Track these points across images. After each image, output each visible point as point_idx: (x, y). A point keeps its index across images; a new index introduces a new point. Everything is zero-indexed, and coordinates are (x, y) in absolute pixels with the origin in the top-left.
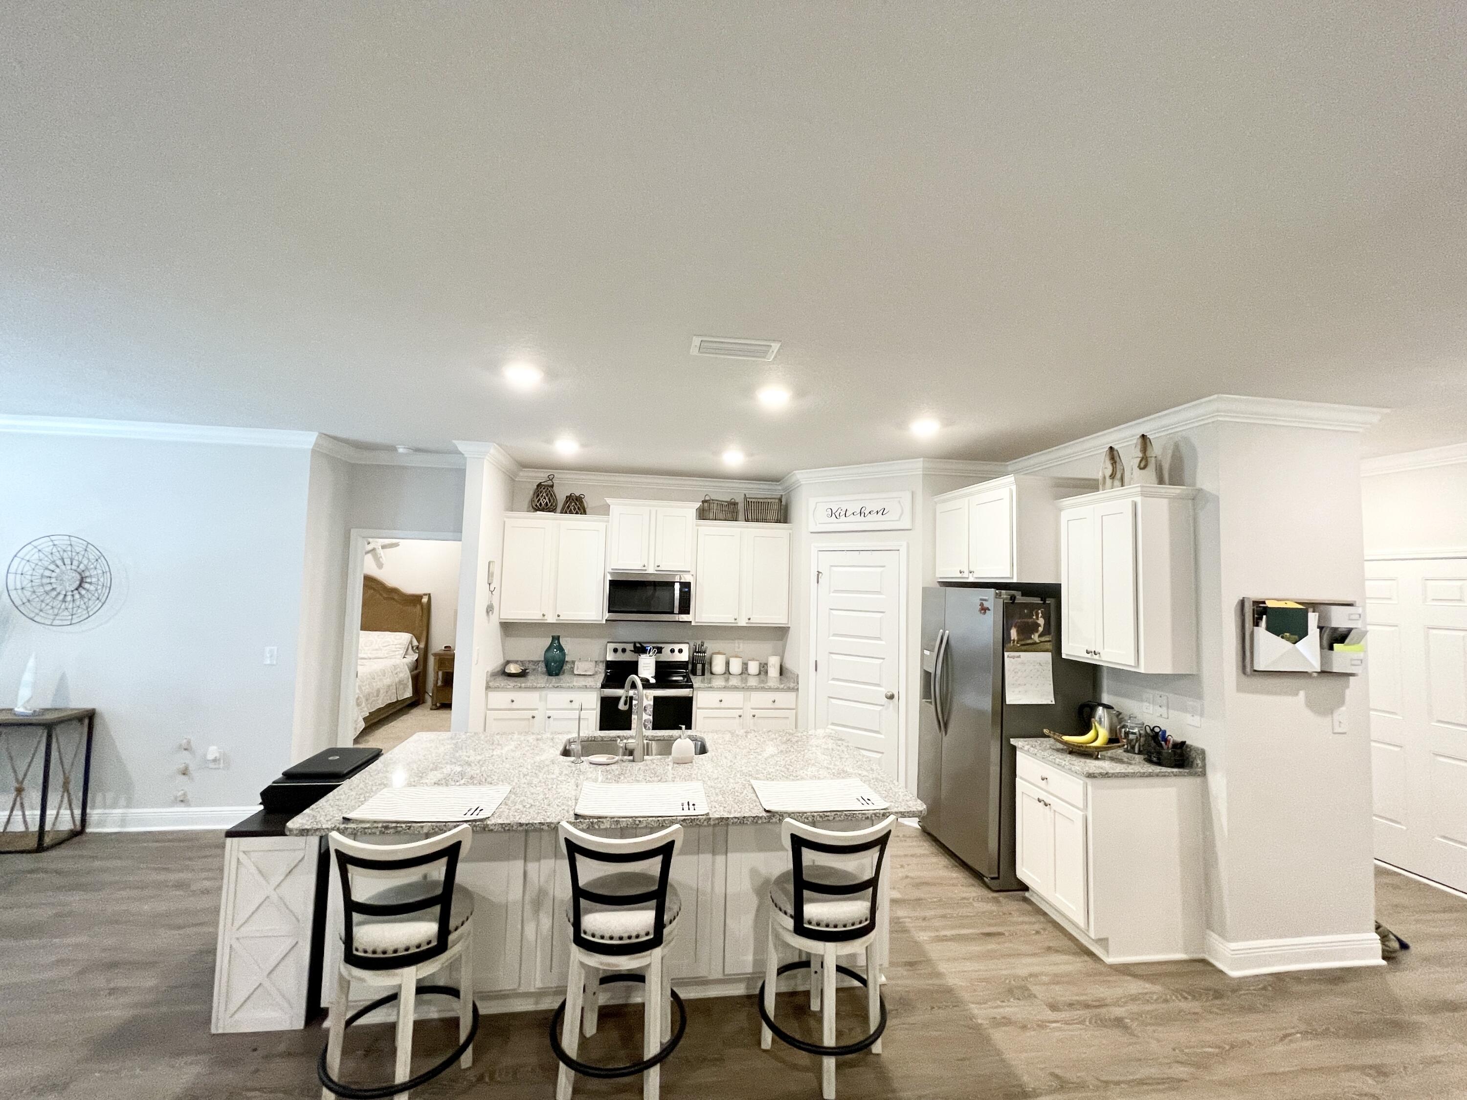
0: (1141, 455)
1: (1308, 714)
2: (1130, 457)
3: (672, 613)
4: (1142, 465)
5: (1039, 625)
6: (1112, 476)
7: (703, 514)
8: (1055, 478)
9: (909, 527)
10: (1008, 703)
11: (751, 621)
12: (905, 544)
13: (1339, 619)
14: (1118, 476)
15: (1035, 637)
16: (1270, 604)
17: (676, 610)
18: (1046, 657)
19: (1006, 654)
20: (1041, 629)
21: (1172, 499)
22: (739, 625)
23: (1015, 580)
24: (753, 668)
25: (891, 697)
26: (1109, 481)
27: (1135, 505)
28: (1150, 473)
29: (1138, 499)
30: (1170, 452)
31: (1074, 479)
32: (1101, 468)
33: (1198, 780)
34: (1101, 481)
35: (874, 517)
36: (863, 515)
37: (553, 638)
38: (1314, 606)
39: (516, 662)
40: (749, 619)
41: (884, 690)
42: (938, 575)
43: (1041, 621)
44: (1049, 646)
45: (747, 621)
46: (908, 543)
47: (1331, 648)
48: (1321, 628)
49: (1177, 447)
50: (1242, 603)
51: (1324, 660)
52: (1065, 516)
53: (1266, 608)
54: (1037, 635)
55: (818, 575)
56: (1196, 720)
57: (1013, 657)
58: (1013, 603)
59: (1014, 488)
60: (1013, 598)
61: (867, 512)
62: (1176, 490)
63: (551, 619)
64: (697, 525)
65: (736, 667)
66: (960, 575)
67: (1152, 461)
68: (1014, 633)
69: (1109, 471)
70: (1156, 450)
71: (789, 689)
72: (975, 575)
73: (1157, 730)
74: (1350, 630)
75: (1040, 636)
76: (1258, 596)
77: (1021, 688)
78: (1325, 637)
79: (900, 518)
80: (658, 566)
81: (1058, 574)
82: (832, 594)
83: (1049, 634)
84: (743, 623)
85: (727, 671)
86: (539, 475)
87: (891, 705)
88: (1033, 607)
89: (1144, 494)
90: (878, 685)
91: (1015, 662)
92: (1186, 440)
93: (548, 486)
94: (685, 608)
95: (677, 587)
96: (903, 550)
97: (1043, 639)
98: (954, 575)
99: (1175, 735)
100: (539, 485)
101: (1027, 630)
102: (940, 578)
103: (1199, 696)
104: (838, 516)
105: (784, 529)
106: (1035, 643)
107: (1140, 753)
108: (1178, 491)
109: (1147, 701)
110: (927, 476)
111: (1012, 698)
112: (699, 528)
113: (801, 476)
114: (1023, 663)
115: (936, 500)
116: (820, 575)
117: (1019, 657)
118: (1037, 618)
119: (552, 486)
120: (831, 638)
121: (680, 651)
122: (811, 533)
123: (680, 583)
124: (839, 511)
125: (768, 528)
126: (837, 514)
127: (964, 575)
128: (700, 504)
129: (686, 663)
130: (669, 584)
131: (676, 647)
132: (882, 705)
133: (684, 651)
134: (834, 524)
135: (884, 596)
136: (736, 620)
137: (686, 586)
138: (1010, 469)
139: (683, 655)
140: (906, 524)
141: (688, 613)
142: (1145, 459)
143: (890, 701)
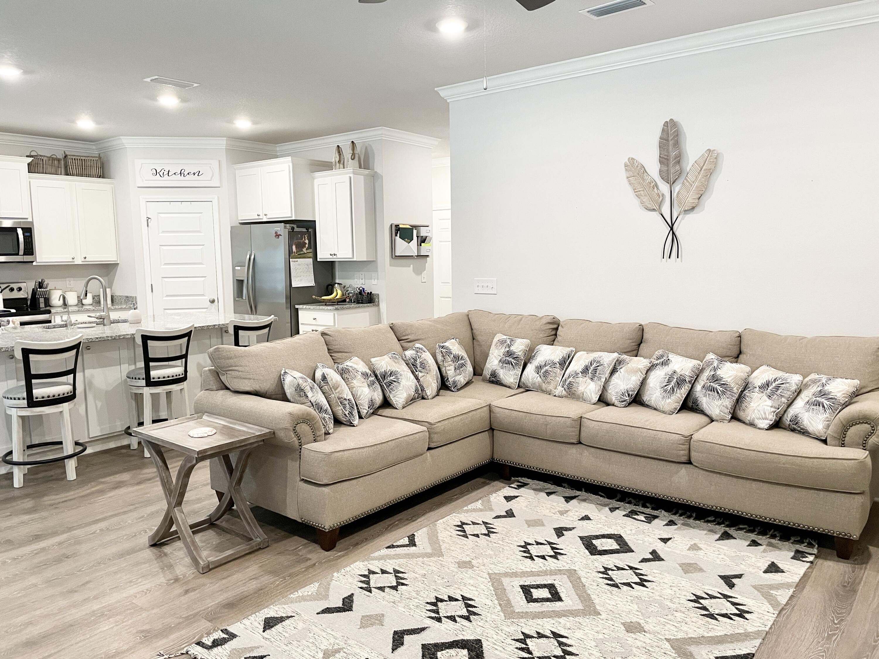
0: (352, 152)
1: (414, 275)
2: (347, 153)
3: (17, 254)
4: (353, 157)
5: (306, 244)
6: (339, 162)
7: (32, 168)
8: (312, 160)
9: (218, 185)
10: (293, 286)
11: (87, 260)
12: (216, 198)
13: (424, 232)
14: (342, 162)
15: (304, 250)
16: (401, 226)
17: (21, 252)
18: (310, 261)
19: (291, 260)
20: (307, 246)
21: (366, 176)
22: (76, 263)
23: (293, 218)
24: (87, 299)
25: (213, 302)
26: (338, 164)
27: (350, 178)
28: (356, 161)
29: (352, 175)
30: (364, 151)
31: (322, 161)
32: (334, 157)
33: (377, 308)
34: (334, 163)
35: (191, 177)
36: (183, 175)
38: (416, 227)
40: (85, 258)
41: (207, 298)
42: (240, 218)
43: (307, 241)
44: (311, 255)
45: (83, 260)
46: (218, 197)
47: (421, 245)
48: (418, 237)
49: (366, 148)
50: (391, 225)
51: (418, 250)
52: (316, 182)
53: (399, 228)
54: (305, 249)
55: (148, 220)
56: (375, 282)
57: (294, 261)
58: (293, 231)
59: (291, 165)
60: (293, 228)
61: (186, 173)
62: (366, 172)
64: (29, 178)
65: (72, 299)
66: (257, 217)
67: (357, 156)
68: (294, 247)
69: (337, 160)
70: (359, 149)
71: (131, 308)
72: (268, 217)
73: (361, 289)
74: (426, 237)
75: (306, 250)
76: (396, 223)
77: (299, 278)
78: (419, 241)
79: (211, 178)
81: (314, 215)
82: (161, 234)
83: (311, 248)
84: (79, 261)
85: (65, 304)
87: (213, 306)
88: (302, 233)
89: (354, 173)
90: (203, 295)
91: (295, 264)
92: (370, 146)
94: (29, 250)
95: (20, 231)
96: (215, 202)
97: (308, 251)
98: (252, 217)
99: (368, 290)
101: (300, 246)
102: (241, 220)
103: (376, 271)
104: (162, 175)
105: (106, 183)
106: (305, 253)
107: (354, 302)
108: (367, 172)
109: (356, 278)
110: (229, 150)
111: (294, 285)
112: (32, 181)
113: (126, 141)
114: (299, 265)
115: (235, 167)
116: (149, 220)
117: (297, 261)
118: (305, 240)
121: (20, 289)
122: (138, 187)
123: (22, 229)
124: (163, 171)
125: (94, 182)
126: (161, 174)
127: (260, 217)
128: (30, 160)
129: (25, 299)
130: (13, 230)
131: (15, 286)
132: (207, 308)
133: (23, 289)
134: (159, 181)
135: (203, 234)
136: (73, 259)
137: (28, 231)
138: (278, 149)
139: (21, 292)
140: (215, 183)
141: (33, 255)
142: (353, 154)
143: (213, 304)
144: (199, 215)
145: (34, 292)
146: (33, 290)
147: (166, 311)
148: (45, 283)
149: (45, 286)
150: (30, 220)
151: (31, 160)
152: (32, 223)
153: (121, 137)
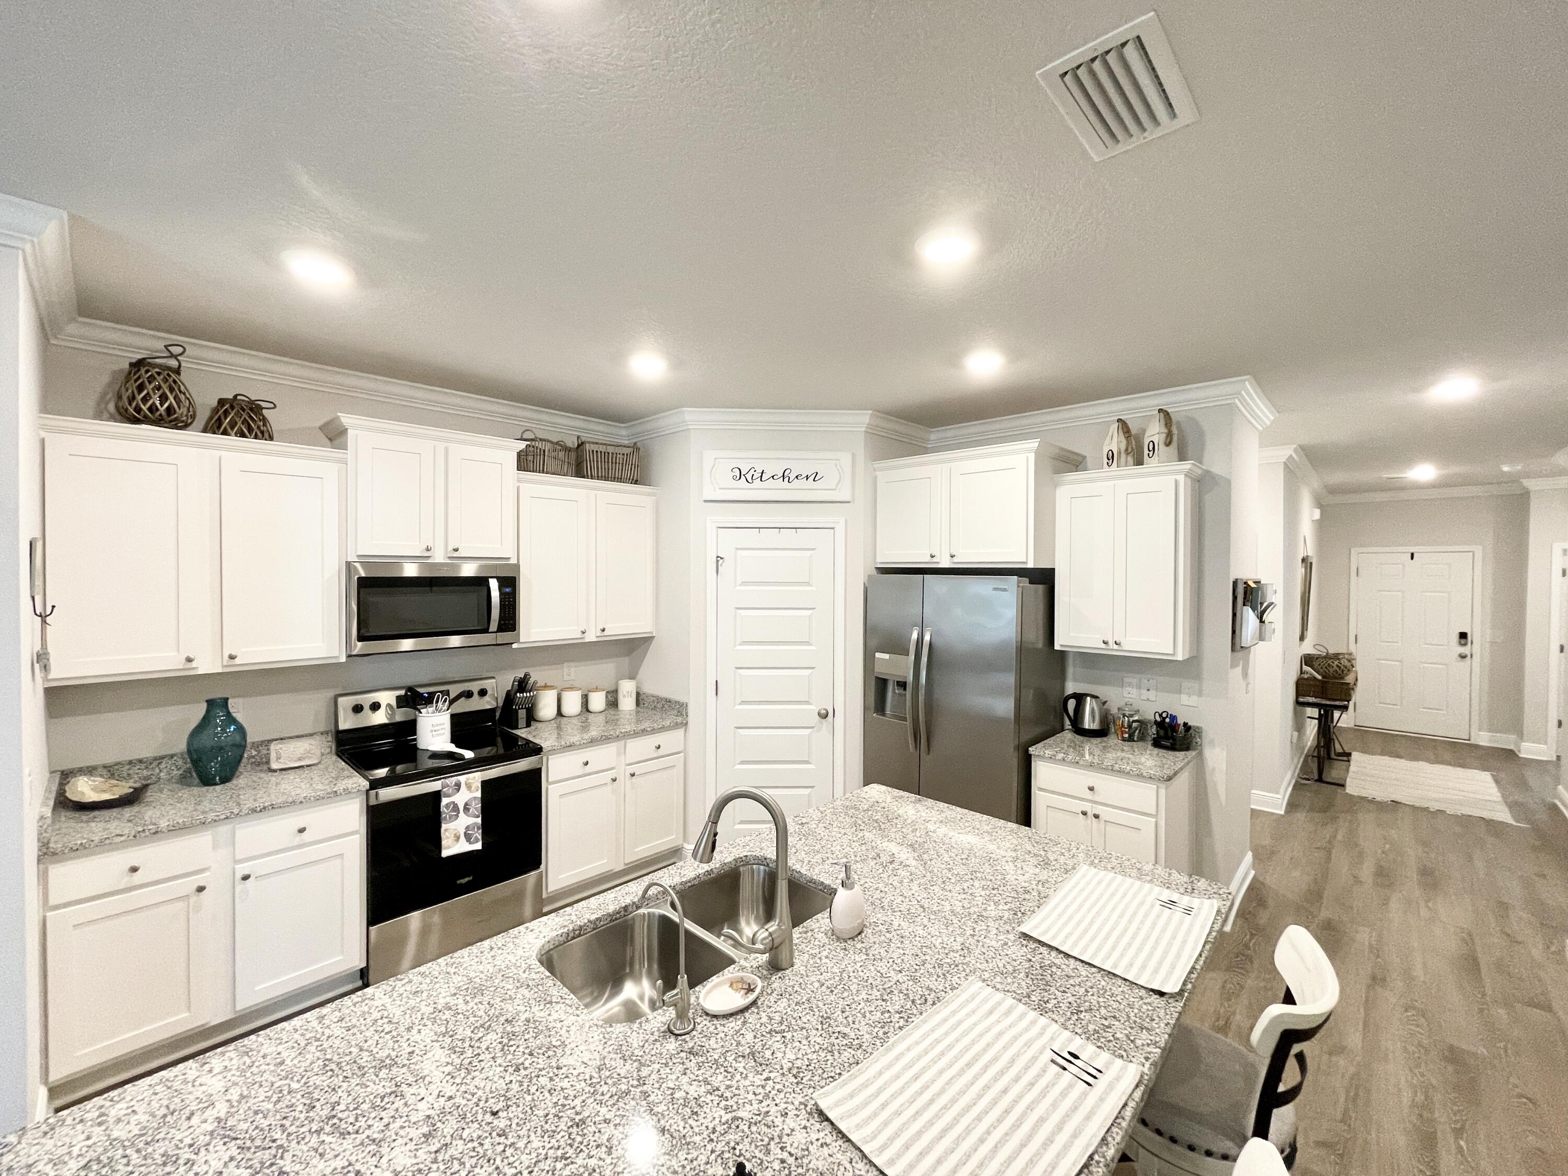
0: (1166, 431)
3: (486, 631)
4: (1167, 441)
6: (1127, 451)
7: (526, 462)
9: (848, 498)
11: (605, 633)
12: (842, 521)
14: (1133, 452)
17: (494, 626)
22: (586, 640)
23: (1031, 565)
24: (598, 701)
25: (824, 715)
26: (1123, 456)
27: (1176, 482)
29: (1178, 477)
31: (1070, 452)
35: (802, 483)
36: (786, 479)
37: (211, 703)
39: (90, 771)
40: (603, 630)
41: (814, 708)
42: (878, 560)
45: (600, 634)
46: (846, 520)
48: (1261, 604)
50: (1235, 584)
51: (1261, 632)
52: (1064, 493)
53: (1250, 588)
55: (718, 561)
56: (1193, 700)
59: (1030, 456)
61: (792, 476)
63: (207, 664)
64: (518, 481)
65: (572, 703)
66: (927, 559)
69: (1124, 447)
71: (676, 726)
72: (956, 560)
73: (1165, 715)
79: (837, 485)
80: (456, 550)
82: (738, 588)
84: (591, 637)
85: (560, 715)
86: (137, 341)
87: (824, 726)
89: (1186, 473)
90: (807, 703)
93: (169, 368)
94: (509, 621)
95: (494, 584)
96: (840, 529)
100: (138, 365)
102: (885, 563)
103: (1197, 677)
104: (750, 480)
105: (646, 493)
109: (1130, 685)
110: (872, 433)
112: (522, 486)
115: (878, 466)
116: (721, 561)
119: (178, 371)
120: (738, 647)
121: (483, 693)
122: (705, 501)
123: (498, 578)
124: (752, 472)
125: (625, 492)
126: (749, 477)
127: (934, 560)
128: (522, 445)
129: (493, 710)
130: (480, 582)
131: (475, 687)
132: (812, 727)
133: (489, 692)
134: (743, 491)
135: (813, 588)
136: (583, 633)
137: (509, 584)
138: (933, 437)
139: (487, 698)
140: (844, 495)
141: (514, 630)
142: (1169, 435)
143: (824, 721)
144: (809, 553)
145: (509, 698)
146: (508, 693)
147: (739, 730)
148: (531, 681)
149: (529, 686)
150: (513, 561)
151: (524, 446)
152: (517, 567)
153: (684, 409)
